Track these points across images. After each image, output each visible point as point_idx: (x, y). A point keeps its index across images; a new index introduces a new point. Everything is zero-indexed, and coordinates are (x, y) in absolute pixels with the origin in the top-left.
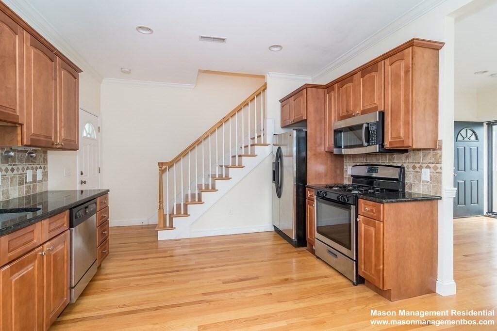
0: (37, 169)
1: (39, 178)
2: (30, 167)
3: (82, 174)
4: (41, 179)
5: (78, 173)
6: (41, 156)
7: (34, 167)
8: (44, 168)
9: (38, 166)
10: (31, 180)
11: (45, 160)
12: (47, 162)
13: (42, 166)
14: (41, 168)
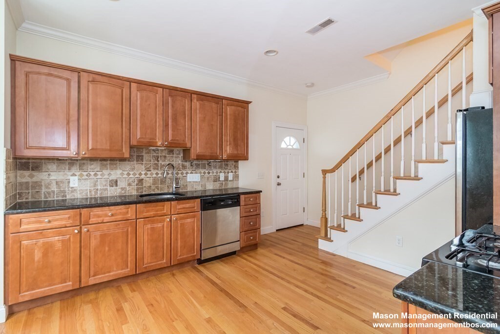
0: (228, 173)
1: (230, 178)
2: (223, 171)
3: (278, 177)
4: (232, 179)
5: (274, 177)
6: (232, 164)
7: (226, 171)
8: (235, 172)
9: (230, 171)
10: (223, 180)
11: (236, 167)
12: (238, 168)
13: (234, 171)
14: (232, 172)
